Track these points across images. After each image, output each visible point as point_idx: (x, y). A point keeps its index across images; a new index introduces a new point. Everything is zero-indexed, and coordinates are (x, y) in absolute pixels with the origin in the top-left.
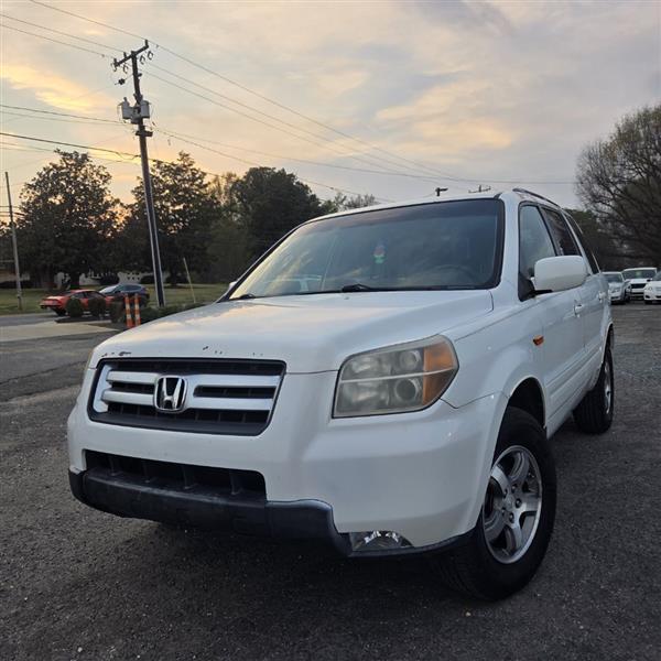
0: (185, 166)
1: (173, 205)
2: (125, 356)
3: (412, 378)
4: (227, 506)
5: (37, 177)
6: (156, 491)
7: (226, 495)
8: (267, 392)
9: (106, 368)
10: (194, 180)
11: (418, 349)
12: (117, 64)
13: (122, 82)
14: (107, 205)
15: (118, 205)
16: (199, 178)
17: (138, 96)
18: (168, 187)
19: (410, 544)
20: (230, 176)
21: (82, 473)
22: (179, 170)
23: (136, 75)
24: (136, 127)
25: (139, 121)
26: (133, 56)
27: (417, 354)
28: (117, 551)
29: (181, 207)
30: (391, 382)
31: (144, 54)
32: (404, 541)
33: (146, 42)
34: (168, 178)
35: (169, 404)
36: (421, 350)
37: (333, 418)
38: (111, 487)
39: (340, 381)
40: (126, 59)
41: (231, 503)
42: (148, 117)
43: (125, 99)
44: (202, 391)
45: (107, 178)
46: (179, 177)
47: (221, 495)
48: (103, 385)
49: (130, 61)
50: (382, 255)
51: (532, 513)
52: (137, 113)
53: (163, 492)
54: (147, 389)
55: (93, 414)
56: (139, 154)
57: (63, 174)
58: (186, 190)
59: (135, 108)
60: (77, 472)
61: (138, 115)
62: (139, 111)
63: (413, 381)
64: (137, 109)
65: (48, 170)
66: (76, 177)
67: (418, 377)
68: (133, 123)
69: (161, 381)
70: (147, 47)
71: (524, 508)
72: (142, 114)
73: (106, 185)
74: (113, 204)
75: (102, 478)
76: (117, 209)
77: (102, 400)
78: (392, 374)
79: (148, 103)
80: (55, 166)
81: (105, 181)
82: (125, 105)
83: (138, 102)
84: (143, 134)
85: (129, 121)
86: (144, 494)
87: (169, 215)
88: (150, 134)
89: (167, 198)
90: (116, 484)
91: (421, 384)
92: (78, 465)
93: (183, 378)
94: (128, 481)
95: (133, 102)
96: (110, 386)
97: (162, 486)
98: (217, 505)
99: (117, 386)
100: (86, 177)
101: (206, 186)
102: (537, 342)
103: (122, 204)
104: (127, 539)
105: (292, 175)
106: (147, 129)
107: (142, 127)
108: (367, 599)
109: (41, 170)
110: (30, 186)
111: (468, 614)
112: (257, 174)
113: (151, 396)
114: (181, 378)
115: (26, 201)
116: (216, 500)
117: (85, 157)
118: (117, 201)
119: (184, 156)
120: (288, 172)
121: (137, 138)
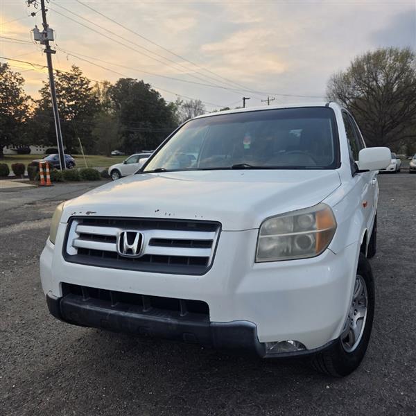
0: (75, 75)
1: (68, 101)
2: (90, 215)
3: (309, 234)
4: (179, 325)
6: (122, 314)
7: (177, 317)
8: (206, 244)
9: (75, 223)
10: (82, 85)
11: (311, 213)
12: (30, 2)
13: (33, 14)
14: (22, 100)
15: (30, 100)
16: (86, 84)
17: (45, 25)
18: (63, 89)
19: (305, 347)
20: (106, 83)
21: (60, 299)
22: (71, 78)
23: (44, 11)
24: (44, 47)
25: (46, 43)
27: (311, 216)
28: (72, 347)
29: (73, 103)
30: (293, 237)
32: (302, 345)
34: (64, 83)
35: (130, 251)
36: (314, 214)
37: (255, 262)
38: (84, 309)
39: (260, 237)
41: (181, 323)
42: (53, 40)
43: (36, 26)
44: (155, 242)
45: (21, 81)
46: (72, 83)
47: (173, 317)
48: (73, 235)
50: (249, 143)
51: (362, 318)
52: (45, 37)
53: (127, 314)
54: (111, 239)
55: (67, 257)
56: (47, 65)
58: (76, 91)
59: (43, 33)
60: (56, 298)
61: (45, 39)
62: (46, 36)
63: (310, 236)
64: (45, 34)
67: (312, 233)
68: (41, 44)
69: (122, 234)
71: (359, 315)
72: (48, 37)
73: (21, 86)
74: (26, 99)
75: (76, 303)
76: (29, 102)
77: (73, 246)
78: (294, 232)
79: (52, 31)
81: (20, 83)
82: (36, 30)
83: (45, 29)
84: (49, 52)
85: (38, 42)
86: (111, 315)
87: (65, 108)
88: (54, 52)
89: (64, 96)
90: (88, 307)
91: (315, 238)
92: (57, 293)
93: (141, 232)
94: (97, 305)
95: (41, 29)
96: (78, 236)
97: (126, 310)
98: (171, 324)
99: (84, 236)
100: (6, 80)
101: (90, 89)
102: (365, 205)
103: (32, 100)
104: (78, 338)
105: (148, 85)
106: (52, 48)
107: (48, 47)
108: (257, 379)
111: (328, 387)
112: (122, 81)
113: (115, 245)
114: (138, 232)
116: (169, 320)
117: (5, 66)
118: (29, 97)
119: (75, 68)
120: (145, 82)
121: (45, 54)
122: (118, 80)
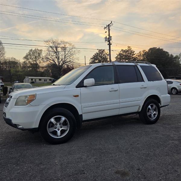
0: (129, 50)
5: (93, 56)
10: (131, 53)
12: (105, 28)
13: (106, 32)
16: (133, 53)
17: (109, 35)
20: (144, 51)
22: (127, 51)
23: (109, 30)
24: (108, 43)
25: (109, 41)
26: (109, 25)
31: (111, 24)
33: (111, 22)
34: (124, 53)
37: (15, 105)
40: (107, 26)
42: (111, 40)
43: (106, 36)
46: (127, 53)
49: (108, 27)
51: (66, 130)
56: (109, 49)
57: (98, 55)
58: (129, 56)
64: (109, 38)
65: (95, 54)
66: (101, 55)
68: (108, 42)
70: (112, 23)
79: (111, 37)
80: (97, 53)
82: (106, 38)
84: (110, 44)
88: (111, 44)
89: (124, 59)
95: (108, 37)
100: (103, 55)
105: (162, 49)
107: (110, 43)
109: (94, 54)
110: (92, 58)
112: (151, 49)
115: (90, 62)
117: (104, 50)
119: (129, 47)
120: (161, 48)
121: (108, 45)
122: (149, 49)
